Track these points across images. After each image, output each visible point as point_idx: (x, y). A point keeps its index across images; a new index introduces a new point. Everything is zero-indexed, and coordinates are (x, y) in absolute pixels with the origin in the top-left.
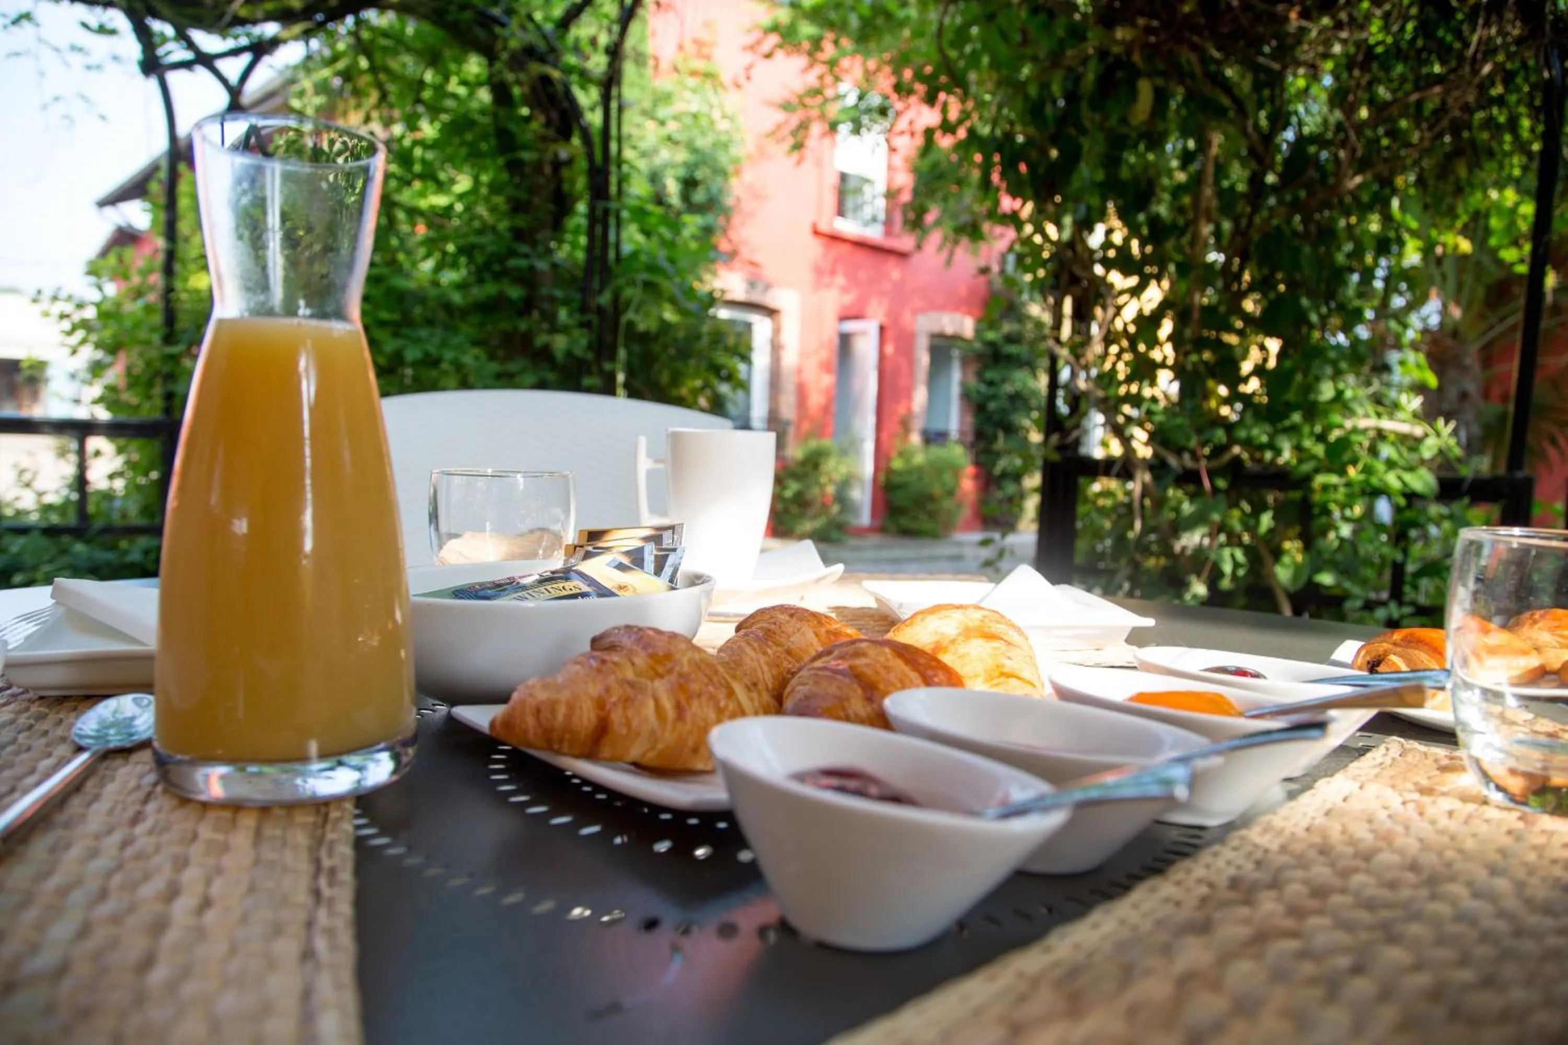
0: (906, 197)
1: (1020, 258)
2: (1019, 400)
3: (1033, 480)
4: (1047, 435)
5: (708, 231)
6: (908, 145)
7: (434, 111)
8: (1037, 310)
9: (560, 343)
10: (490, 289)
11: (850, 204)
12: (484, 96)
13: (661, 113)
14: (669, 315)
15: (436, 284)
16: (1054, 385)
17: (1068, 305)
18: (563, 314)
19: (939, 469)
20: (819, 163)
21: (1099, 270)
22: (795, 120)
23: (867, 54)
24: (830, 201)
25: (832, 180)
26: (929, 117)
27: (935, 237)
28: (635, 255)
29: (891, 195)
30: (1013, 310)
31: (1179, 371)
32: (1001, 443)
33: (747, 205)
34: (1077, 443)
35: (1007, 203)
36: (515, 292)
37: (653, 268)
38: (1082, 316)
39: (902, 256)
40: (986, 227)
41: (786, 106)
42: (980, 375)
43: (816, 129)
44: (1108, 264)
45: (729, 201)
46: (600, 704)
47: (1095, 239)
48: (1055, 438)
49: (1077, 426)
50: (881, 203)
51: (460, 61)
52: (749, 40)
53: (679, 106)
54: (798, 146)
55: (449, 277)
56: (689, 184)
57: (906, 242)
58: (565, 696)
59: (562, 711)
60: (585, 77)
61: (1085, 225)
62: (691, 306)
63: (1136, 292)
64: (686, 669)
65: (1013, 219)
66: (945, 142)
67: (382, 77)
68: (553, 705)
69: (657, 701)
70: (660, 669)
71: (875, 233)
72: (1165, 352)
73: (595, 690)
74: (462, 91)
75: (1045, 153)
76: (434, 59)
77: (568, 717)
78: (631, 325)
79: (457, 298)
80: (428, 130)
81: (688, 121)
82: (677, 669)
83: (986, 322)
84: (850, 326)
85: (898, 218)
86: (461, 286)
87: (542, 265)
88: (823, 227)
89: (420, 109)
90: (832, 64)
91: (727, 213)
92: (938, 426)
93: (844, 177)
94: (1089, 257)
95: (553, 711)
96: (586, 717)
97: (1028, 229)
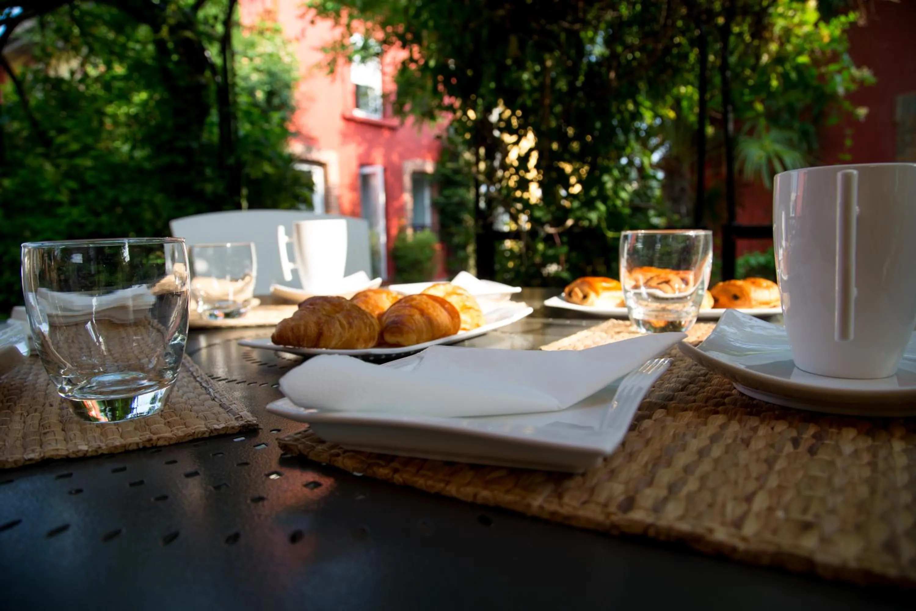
0: (393, 98)
1: (456, 131)
2: (462, 205)
3: (471, 249)
4: (476, 221)
5: (283, 120)
6: (390, 70)
7: (122, 58)
8: (468, 156)
9: (209, 188)
10: (165, 160)
11: (362, 101)
12: (151, 48)
13: (250, 53)
14: (268, 168)
15: (132, 158)
16: (478, 195)
17: (482, 151)
18: (208, 172)
19: (422, 246)
20: (343, 80)
21: (496, 133)
22: (329, 58)
23: (366, 20)
24: (350, 100)
25: (350, 89)
26: (403, 55)
27: (410, 120)
28: (247, 136)
29: (385, 96)
30: (455, 156)
31: (541, 184)
32: (454, 229)
33: (304, 104)
34: (492, 224)
35: (447, 100)
36: (180, 160)
37: (257, 143)
38: (490, 157)
39: (392, 129)
40: (437, 112)
41: (323, 49)
42: (440, 193)
43: (341, 61)
44: (502, 130)
45: (293, 103)
46: (318, 324)
47: (494, 117)
48: (481, 223)
49: (491, 215)
50: (379, 102)
51: (134, 29)
52: (300, 12)
53: (260, 49)
54: (332, 72)
55: (139, 154)
56: (270, 94)
57: (395, 122)
58: (302, 322)
59: (302, 328)
60: (211, 38)
61: (488, 110)
62: (280, 163)
63: (517, 143)
64: (349, 308)
65: (451, 108)
66: (413, 67)
67: (90, 40)
68: (298, 326)
69: (339, 321)
70: (338, 309)
71: (376, 117)
72: (532, 174)
73: (314, 319)
74: (138, 47)
75: (465, 73)
76: (119, 28)
77: (306, 330)
78: (248, 175)
79: (147, 165)
80: (119, 70)
81: (267, 58)
82: (345, 308)
83: (440, 163)
84: (367, 170)
85: (390, 109)
86: (148, 158)
87: (195, 145)
88: (348, 115)
89: (114, 58)
90: (348, 26)
91: (292, 110)
92: (419, 221)
93: (358, 87)
94: (491, 126)
95: (298, 328)
96: (313, 329)
97: (459, 114)
